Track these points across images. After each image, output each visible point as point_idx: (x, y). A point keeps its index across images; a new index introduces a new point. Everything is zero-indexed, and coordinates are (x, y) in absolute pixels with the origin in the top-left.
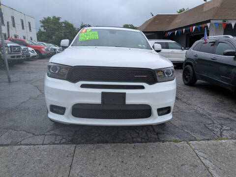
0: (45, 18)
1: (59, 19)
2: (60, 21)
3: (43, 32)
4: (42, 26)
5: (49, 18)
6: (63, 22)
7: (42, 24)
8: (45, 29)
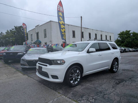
0: (121, 32)
1: (129, 31)
2: (130, 33)
3: (119, 40)
4: (118, 37)
5: (123, 32)
6: (132, 33)
7: (119, 36)
8: (120, 38)
